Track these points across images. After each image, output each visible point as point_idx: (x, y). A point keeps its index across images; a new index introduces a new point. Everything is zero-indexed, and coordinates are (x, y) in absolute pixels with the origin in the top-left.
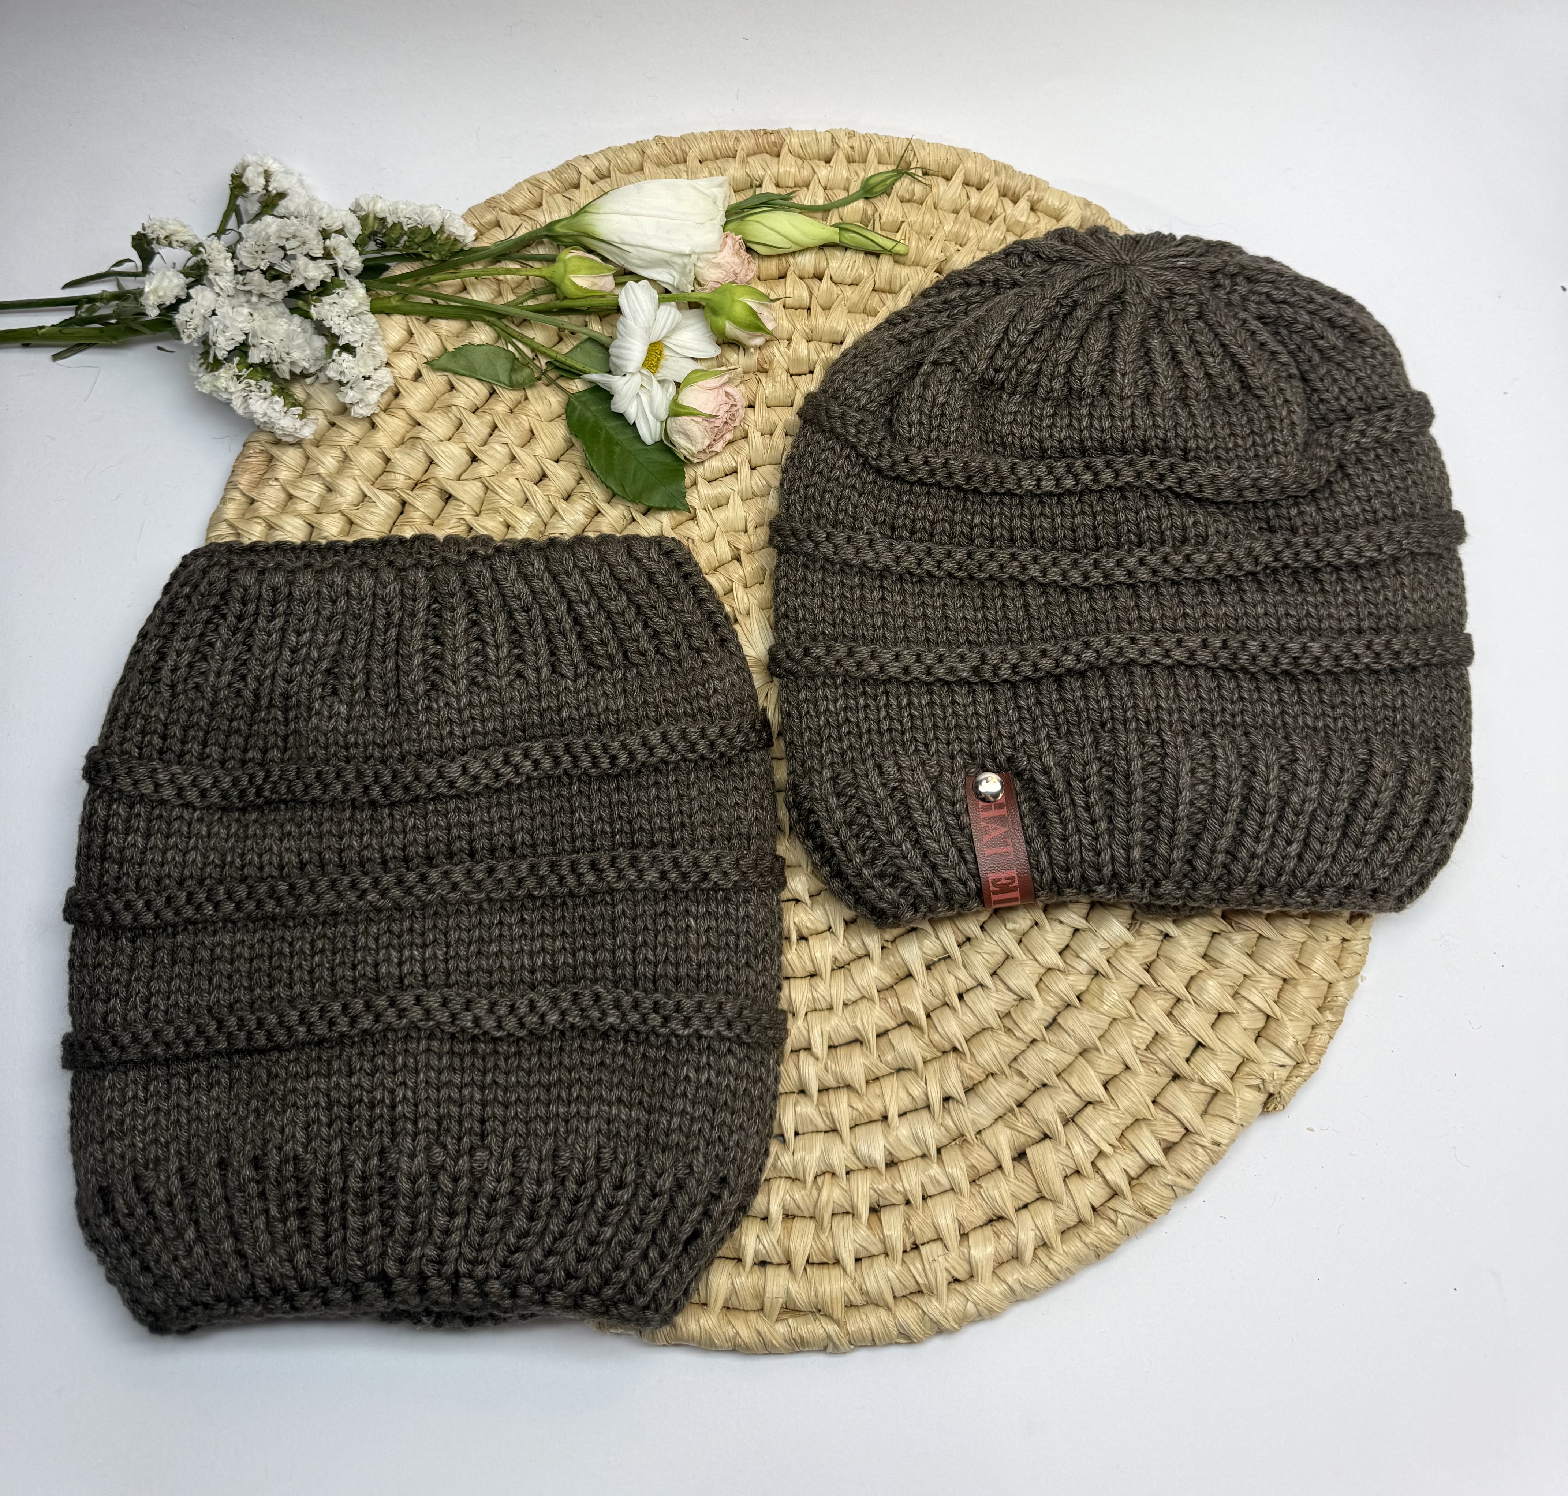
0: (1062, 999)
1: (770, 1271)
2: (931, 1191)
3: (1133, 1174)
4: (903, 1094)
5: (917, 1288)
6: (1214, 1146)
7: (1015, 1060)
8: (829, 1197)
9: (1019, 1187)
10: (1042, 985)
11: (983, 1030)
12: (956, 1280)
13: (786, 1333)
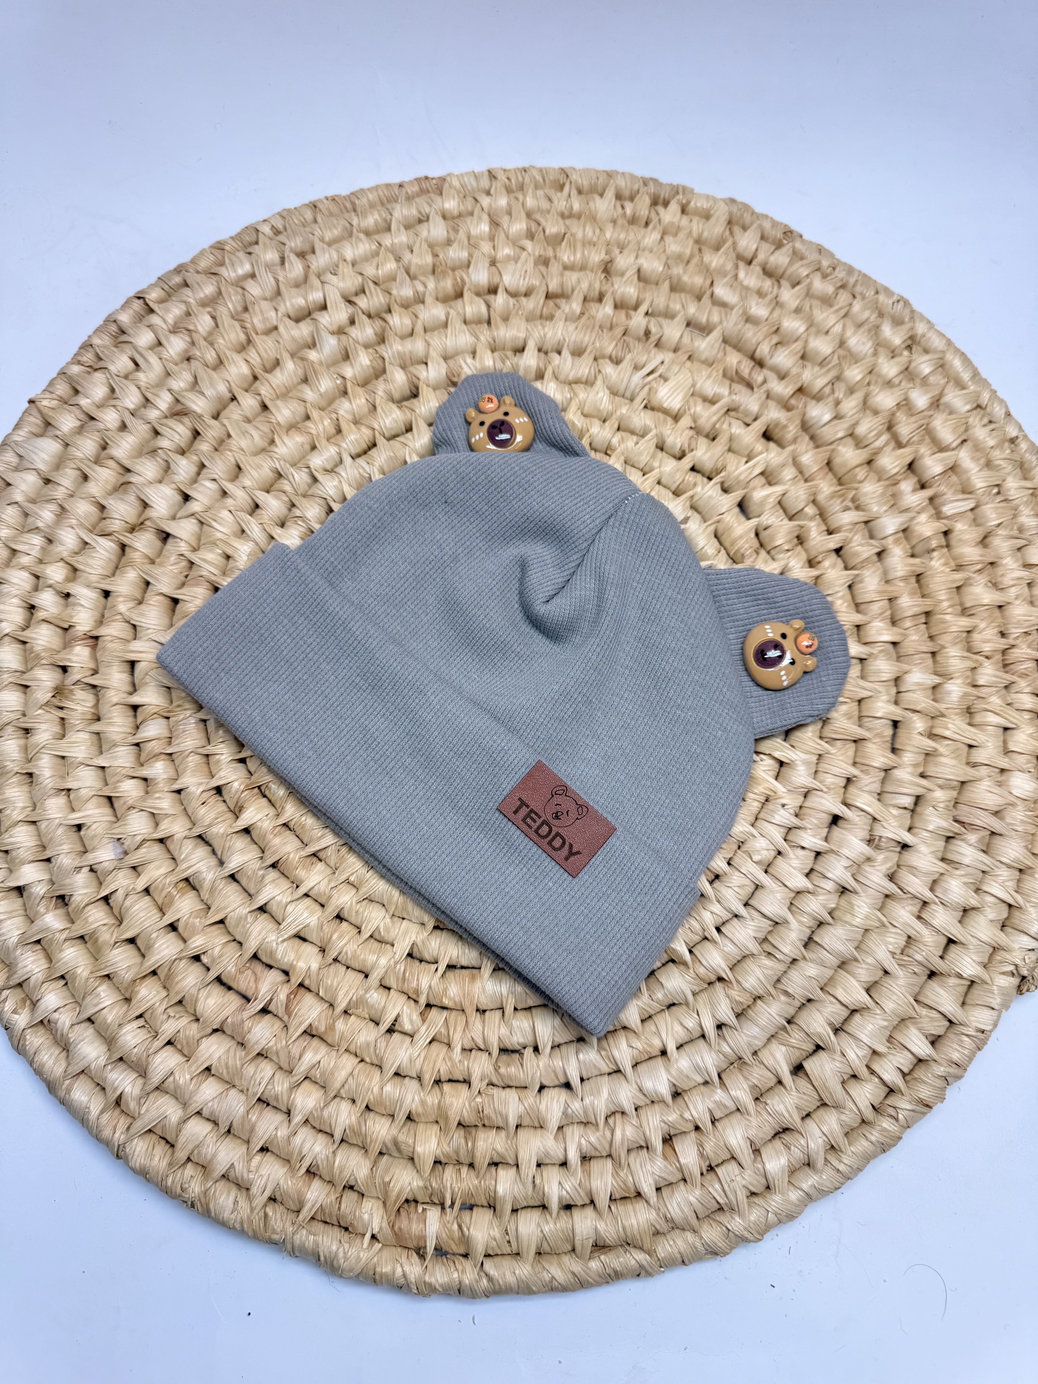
0: (815, 919)
1: (576, 1213)
2: (718, 1115)
3: (906, 1070)
4: (678, 1028)
5: (718, 1207)
6: (979, 1034)
7: (778, 981)
8: (623, 1135)
9: (802, 1098)
10: (794, 908)
11: (744, 957)
12: (753, 1194)
13: (600, 1270)
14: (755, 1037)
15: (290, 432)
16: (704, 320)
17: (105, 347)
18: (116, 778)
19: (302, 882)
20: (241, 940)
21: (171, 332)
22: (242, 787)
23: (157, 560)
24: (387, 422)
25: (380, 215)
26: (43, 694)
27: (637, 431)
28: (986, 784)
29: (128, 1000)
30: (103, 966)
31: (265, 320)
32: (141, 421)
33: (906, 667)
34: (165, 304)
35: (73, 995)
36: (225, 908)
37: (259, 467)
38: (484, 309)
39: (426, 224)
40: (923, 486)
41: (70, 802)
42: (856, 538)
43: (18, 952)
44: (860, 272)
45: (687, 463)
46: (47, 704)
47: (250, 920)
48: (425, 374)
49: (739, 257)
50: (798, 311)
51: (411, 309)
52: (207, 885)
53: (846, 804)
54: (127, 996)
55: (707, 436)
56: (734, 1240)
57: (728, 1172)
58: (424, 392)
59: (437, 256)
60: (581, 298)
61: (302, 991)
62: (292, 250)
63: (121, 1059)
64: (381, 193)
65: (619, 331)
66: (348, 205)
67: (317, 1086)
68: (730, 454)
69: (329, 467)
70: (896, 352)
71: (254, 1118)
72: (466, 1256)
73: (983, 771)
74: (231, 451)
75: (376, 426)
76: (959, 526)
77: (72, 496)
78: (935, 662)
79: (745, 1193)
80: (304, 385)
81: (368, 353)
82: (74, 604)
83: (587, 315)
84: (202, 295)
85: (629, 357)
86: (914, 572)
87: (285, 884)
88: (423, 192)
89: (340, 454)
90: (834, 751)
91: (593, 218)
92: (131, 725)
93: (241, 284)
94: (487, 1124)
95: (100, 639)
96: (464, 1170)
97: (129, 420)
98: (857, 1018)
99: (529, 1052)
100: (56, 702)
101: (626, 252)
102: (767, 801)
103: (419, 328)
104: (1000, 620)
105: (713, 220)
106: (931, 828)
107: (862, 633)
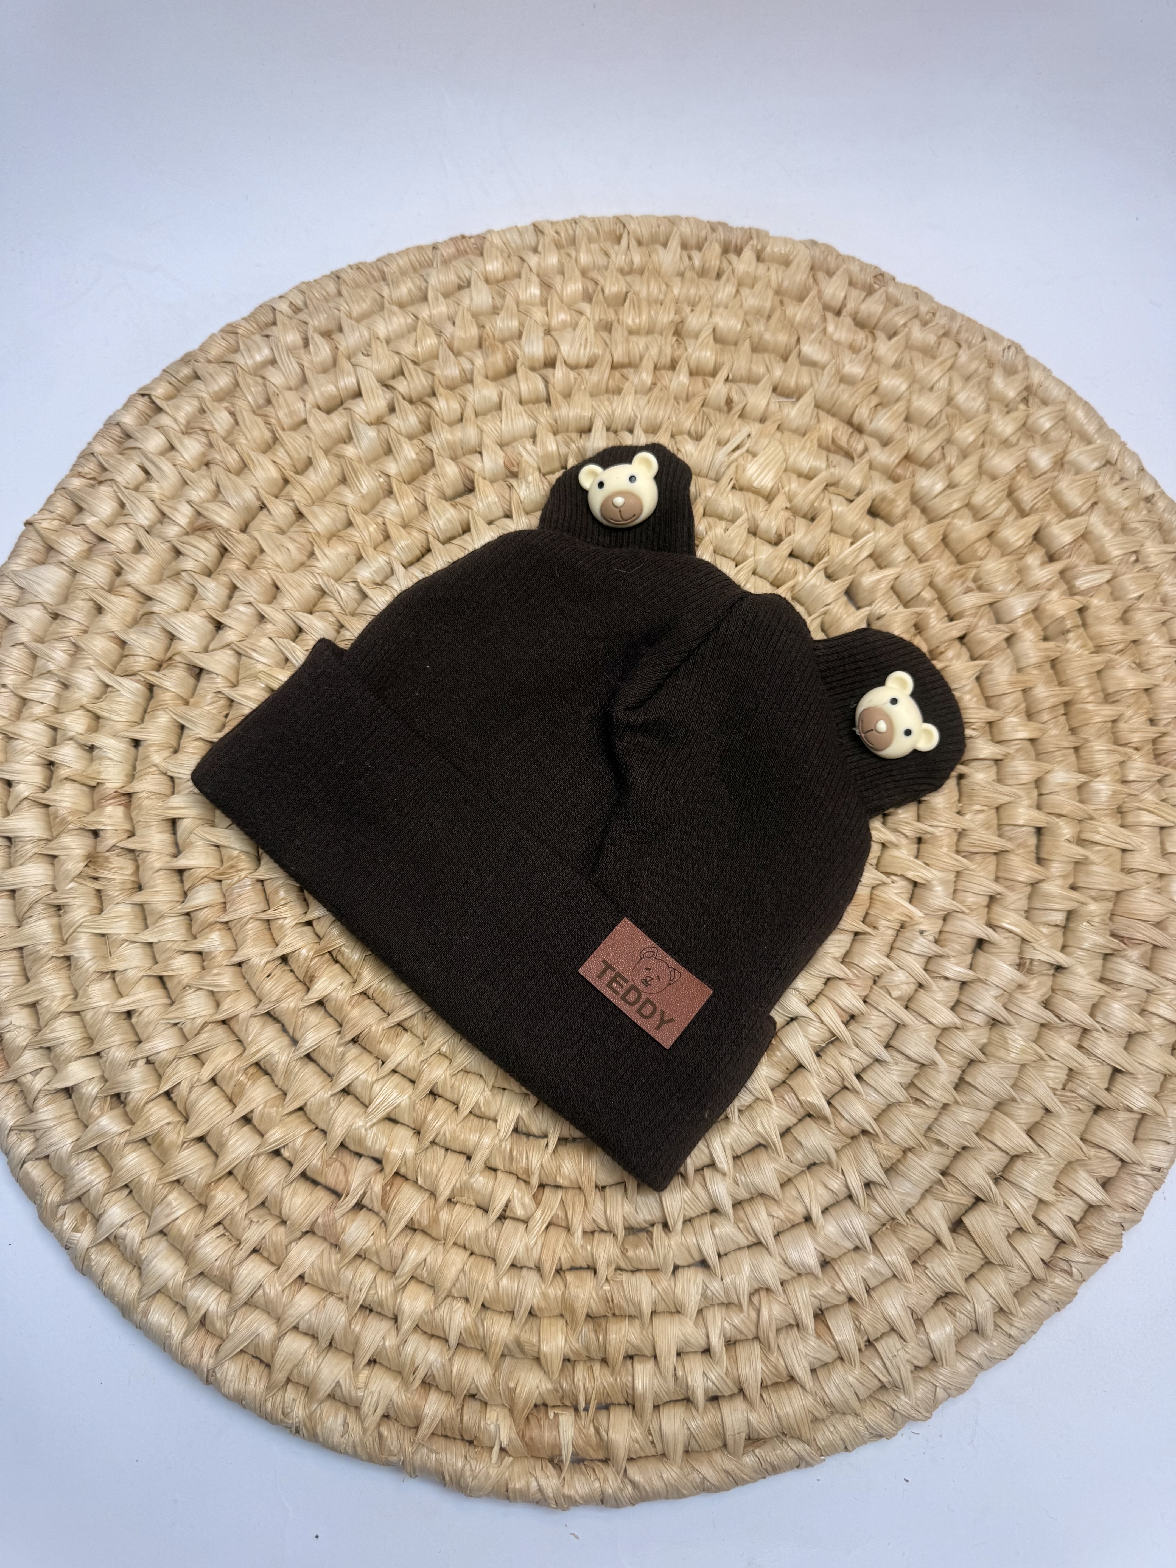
0: (965, 1057)
1: (725, 1405)
2: (872, 1283)
3: (1077, 1218)
4: (822, 1191)
5: (880, 1385)
6: (1155, 1173)
7: (929, 1129)
8: (770, 1316)
9: (965, 1259)
10: (941, 1047)
11: (889, 1105)
12: (917, 1368)
13: (755, 1465)
14: (908, 1194)
15: (332, 542)
16: (792, 383)
17: (109, 454)
18: (167, 955)
19: (388, 1057)
20: (325, 1128)
21: (183, 433)
22: (311, 954)
23: (192, 701)
24: (441, 523)
25: (414, 283)
26: (74, 864)
27: (726, 515)
28: (1144, 892)
29: (203, 1207)
30: (171, 1171)
31: (291, 413)
32: (159, 540)
33: (1047, 766)
34: (175, 400)
35: (139, 1205)
36: (303, 1093)
37: (300, 585)
38: (541, 385)
39: (467, 290)
40: (1051, 558)
41: (117, 985)
42: (981, 623)
43: (73, 1162)
44: (963, 316)
45: (784, 548)
46: (80, 875)
47: (333, 1104)
48: (480, 465)
49: (826, 308)
50: (897, 366)
51: (457, 391)
52: (281, 1068)
53: (990, 925)
54: (202, 1201)
55: (804, 516)
56: (900, 1420)
57: (888, 1346)
58: (481, 486)
59: (483, 327)
60: (652, 366)
61: (399, 1180)
62: (316, 330)
63: (202, 1274)
64: (412, 257)
65: (697, 402)
66: (376, 273)
67: (424, 1287)
68: (833, 535)
69: (378, 580)
70: (1011, 405)
71: (358, 1328)
72: (606, 1461)
73: (1141, 878)
74: (266, 568)
75: (429, 529)
76: (1095, 602)
77: (85, 632)
78: (1078, 757)
79: (909, 1367)
80: (342, 487)
81: (413, 446)
82: (101, 758)
83: (659, 385)
84: (216, 388)
85: (710, 431)
86: (1048, 657)
87: (368, 1060)
88: (461, 253)
89: (390, 564)
90: (973, 867)
91: (657, 273)
92: (178, 892)
93: (261, 372)
94: (617, 1313)
95: (134, 796)
96: (597, 1367)
97: (144, 539)
98: (1019, 1165)
99: (658, 1231)
100: (90, 872)
101: (698, 309)
102: (902, 927)
103: (469, 412)
104: (1148, 705)
105: (793, 267)
106: (1087, 945)
107: (995, 730)
